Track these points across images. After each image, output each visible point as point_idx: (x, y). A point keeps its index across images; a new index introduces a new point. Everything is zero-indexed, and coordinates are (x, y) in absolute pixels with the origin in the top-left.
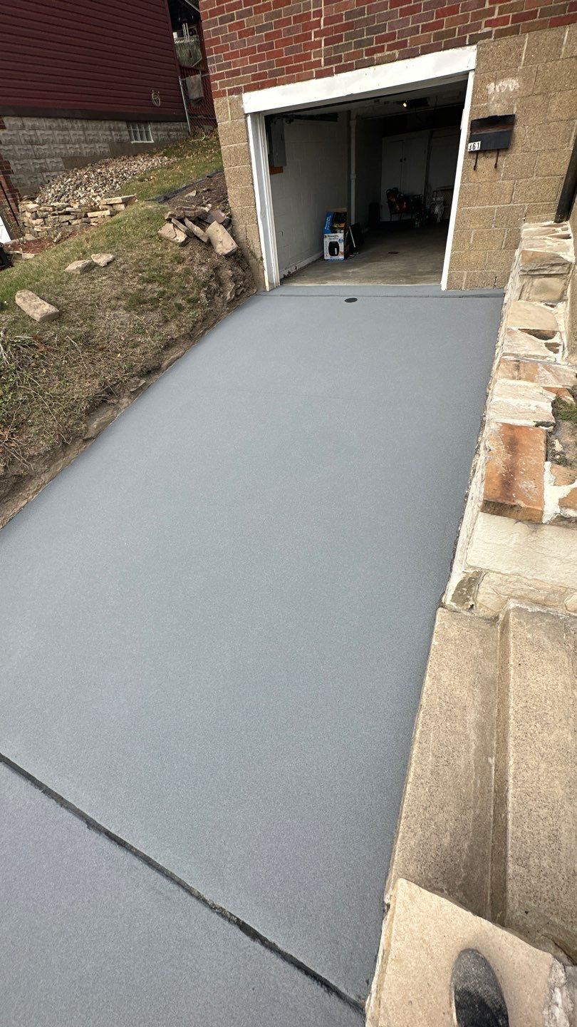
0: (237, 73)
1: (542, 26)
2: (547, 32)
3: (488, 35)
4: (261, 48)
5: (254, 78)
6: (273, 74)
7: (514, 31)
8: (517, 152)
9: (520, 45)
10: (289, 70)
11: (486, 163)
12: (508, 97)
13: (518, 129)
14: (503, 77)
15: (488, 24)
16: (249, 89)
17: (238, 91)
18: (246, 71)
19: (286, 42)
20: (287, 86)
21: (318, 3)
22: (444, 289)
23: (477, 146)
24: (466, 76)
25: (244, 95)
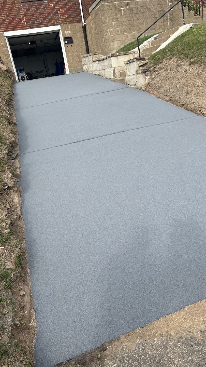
0: (2, 28)
1: (71, 23)
2: (72, 24)
3: (62, 24)
4: (8, 23)
5: (7, 29)
6: (12, 28)
7: (67, 23)
8: (74, 44)
9: (68, 26)
10: (17, 28)
11: (69, 45)
13: (73, 39)
14: (67, 31)
15: (61, 22)
16: (5, 31)
17: (3, 31)
18: (4, 27)
19: (15, 22)
20: (17, 31)
21: (23, 16)
22: (69, 73)
23: (67, 42)
24: (59, 30)
25: (5, 33)
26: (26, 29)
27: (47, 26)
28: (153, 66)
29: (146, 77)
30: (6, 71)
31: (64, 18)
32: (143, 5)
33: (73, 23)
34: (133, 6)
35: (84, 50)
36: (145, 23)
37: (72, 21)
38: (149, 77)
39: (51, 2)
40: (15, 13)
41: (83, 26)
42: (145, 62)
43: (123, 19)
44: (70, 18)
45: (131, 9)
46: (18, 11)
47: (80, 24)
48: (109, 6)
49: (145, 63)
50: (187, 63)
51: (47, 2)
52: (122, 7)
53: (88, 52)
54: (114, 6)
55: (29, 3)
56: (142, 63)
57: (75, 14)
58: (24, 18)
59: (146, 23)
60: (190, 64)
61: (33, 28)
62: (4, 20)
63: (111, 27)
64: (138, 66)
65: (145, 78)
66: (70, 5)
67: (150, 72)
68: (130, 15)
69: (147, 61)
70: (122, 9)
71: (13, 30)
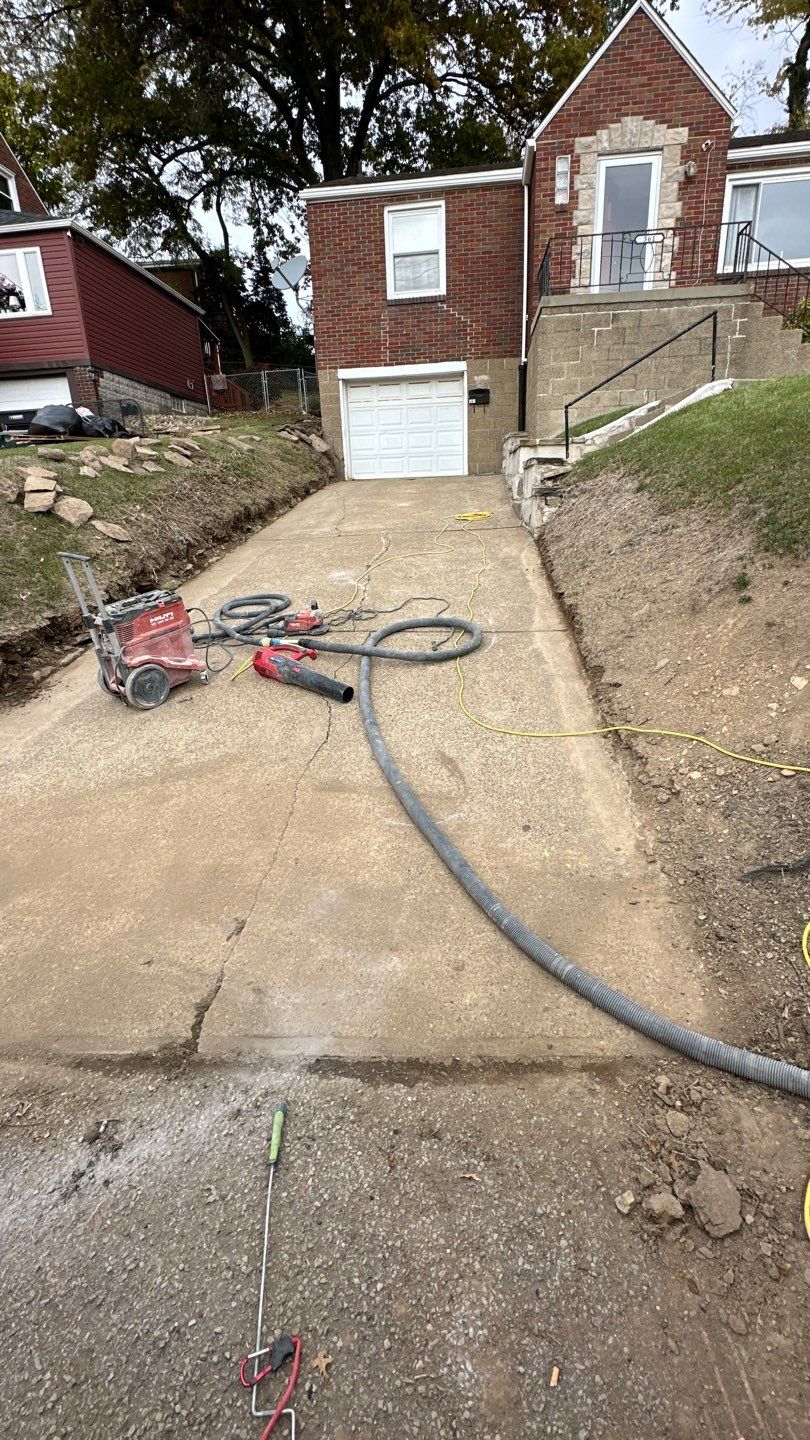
0: (336, 359)
1: (494, 357)
2: (497, 359)
3: (471, 358)
4: (351, 350)
5: (346, 363)
6: (358, 362)
7: (483, 358)
8: (492, 406)
9: (486, 363)
10: (368, 362)
11: (479, 410)
12: (486, 382)
13: (491, 395)
14: (481, 374)
15: (470, 354)
16: (341, 367)
17: (336, 368)
18: (341, 359)
19: (366, 350)
20: (366, 369)
21: (385, 336)
22: (466, 473)
23: (474, 401)
24: (461, 374)
25: (339, 370)
26: (386, 365)
27: (436, 361)
28: (575, 482)
29: (546, 509)
30: (325, 454)
31: (478, 346)
32: (656, 322)
33: (498, 357)
34: (627, 323)
35: (515, 421)
36: (653, 370)
37: (497, 352)
38: (553, 509)
39: (455, 306)
40: (370, 328)
41: (520, 366)
42: (561, 470)
43: (594, 355)
44: (494, 345)
45: (621, 333)
46: (375, 325)
47: (517, 360)
48: (562, 322)
49: (562, 472)
50: (636, 484)
51: (445, 306)
52: (598, 325)
53: (522, 426)
54: (576, 321)
55: (404, 308)
56: (552, 470)
57: (509, 336)
58: (386, 340)
59: (657, 368)
60: (639, 490)
61: (403, 364)
62: (343, 343)
63: (559, 372)
64: (539, 478)
65: (542, 509)
66: (500, 315)
67: (561, 496)
68: (616, 347)
69: (569, 468)
70: (596, 329)
71: (359, 366)
